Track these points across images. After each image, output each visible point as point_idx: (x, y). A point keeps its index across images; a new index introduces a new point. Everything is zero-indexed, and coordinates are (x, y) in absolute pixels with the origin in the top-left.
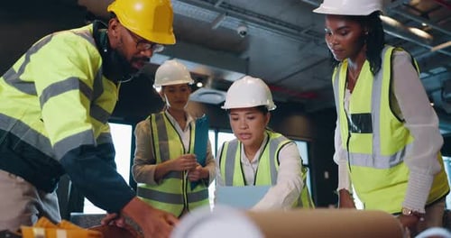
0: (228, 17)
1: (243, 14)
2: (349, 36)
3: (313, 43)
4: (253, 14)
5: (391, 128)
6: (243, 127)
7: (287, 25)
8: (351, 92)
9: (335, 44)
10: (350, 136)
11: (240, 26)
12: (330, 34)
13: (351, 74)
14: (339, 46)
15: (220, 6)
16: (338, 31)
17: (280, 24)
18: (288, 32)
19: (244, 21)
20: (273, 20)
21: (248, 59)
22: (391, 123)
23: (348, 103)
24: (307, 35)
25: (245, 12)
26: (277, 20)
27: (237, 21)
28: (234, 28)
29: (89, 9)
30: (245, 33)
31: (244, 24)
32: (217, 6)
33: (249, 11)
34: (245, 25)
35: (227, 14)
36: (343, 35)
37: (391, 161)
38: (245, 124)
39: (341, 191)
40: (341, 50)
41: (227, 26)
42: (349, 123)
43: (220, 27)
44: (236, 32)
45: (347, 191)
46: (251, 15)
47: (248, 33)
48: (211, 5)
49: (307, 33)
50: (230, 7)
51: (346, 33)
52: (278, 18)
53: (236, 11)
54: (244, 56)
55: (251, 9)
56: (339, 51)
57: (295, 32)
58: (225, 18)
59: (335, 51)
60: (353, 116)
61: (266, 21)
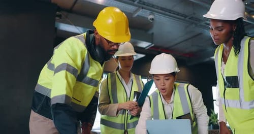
0: (143, 10)
1: (152, 7)
2: (224, 31)
3: (194, 26)
4: (158, 7)
5: (249, 85)
6: (162, 84)
7: (178, 14)
8: (225, 63)
9: (215, 36)
10: (225, 89)
11: (150, 15)
12: (212, 29)
13: (225, 53)
14: (217, 37)
15: (138, 3)
16: (217, 28)
17: (174, 14)
18: (179, 19)
19: (152, 12)
20: (170, 11)
21: (153, 34)
22: (249, 82)
23: (223, 71)
24: (190, 20)
25: (153, 6)
26: (172, 11)
27: (148, 12)
28: (146, 16)
29: (58, 5)
30: (153, 19)
31: (151, 14)
32: (136, 3)
33: (155, 6)
34: (154, 14)
35: (143, 8)
36: (220, 31)
37: (250, 105)
38: (164, 83)
39: (220, 123)
40: (218, 39)
41: (142, 15)
42: (224, 82)
43: (138, 16)
44: (148, 18)
45: (225, 123)
46: (156, 8)
47: (155, 19)
48: (132, 2)
49: (190, 18)
50: (144, 3)
51: (222, 30)
52: (173, 10)
53: (147, 5)
54: (150, 32)
55: (156, 5)
56: (217, 40)
57: (183, 18)
58: (141, 10)
59: (215, 39)
60: (226, 77)
61: (165, 11)
